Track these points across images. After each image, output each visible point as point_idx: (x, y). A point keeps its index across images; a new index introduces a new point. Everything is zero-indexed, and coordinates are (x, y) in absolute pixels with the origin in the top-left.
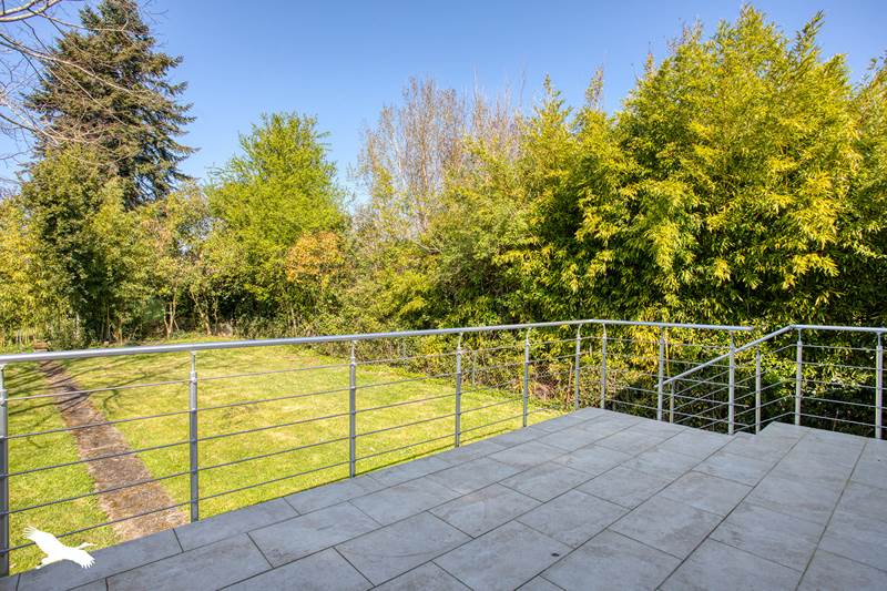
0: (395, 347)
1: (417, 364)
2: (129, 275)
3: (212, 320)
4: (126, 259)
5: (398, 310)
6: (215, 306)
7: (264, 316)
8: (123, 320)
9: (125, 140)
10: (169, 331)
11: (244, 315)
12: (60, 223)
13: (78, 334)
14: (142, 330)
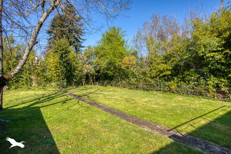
0: (158, 85)
1: (167, 90)
2: (77, 69)
3: (93, 82)
4: (76, 65)
5: (159, 75)
6: (94, 78)
7: (109, 80)
8: (75, 81)
9: (71, 38)
10: (84, 84)
11: (102, 80)
12: (64, 55)
13: (65, 84)
14: (79, 84)
